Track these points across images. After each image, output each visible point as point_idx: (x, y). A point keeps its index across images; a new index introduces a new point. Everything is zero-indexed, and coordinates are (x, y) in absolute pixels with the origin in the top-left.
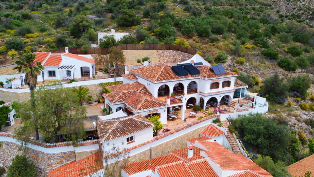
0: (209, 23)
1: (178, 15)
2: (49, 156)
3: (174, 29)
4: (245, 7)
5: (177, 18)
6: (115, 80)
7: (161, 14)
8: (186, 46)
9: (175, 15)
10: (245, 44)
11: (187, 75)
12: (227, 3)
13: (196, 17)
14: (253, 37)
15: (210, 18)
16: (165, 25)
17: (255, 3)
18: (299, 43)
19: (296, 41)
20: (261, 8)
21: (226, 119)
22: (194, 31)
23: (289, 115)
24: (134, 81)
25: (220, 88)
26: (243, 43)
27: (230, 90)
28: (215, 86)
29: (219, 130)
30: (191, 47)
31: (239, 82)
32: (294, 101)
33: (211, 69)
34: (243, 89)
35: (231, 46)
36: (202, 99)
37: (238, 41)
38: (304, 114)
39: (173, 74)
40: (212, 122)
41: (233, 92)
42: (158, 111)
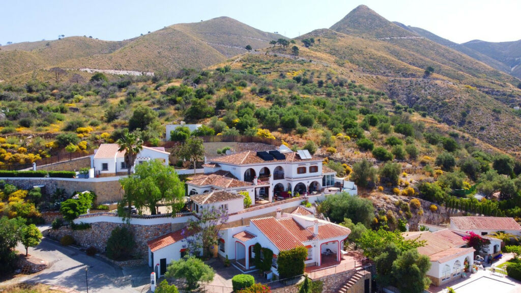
0: (297, 113)
1: (258, 105)
2: (147, 227)
3: (255, 120)
4: (348, 96)
5: (257, 108)
6: (195, 171)
7: (239, 103)
8: (270, 137)
9: (256, 105)
10: (337, 135)
11: (273, 159)
12: (323, 92)
13: (280, 107)
14: (347, 127)
15: (297, 107)
16: (244, 116)
17: (361, 91)
18: (400, 134)
19: (398, 133)
20: (371, 97)
21: (314, 202)
22: (279, 121)
23: (378, 198)
24: (218, 169)
25: (308, 173)
26: (335, 134)
27: (318, 176)
28: (302, 170)
29: (308, 211)
30: (276, 138)
31: (328, 169)
32: (385, 186)
33: (296, 154)
34: (332, 176)
35: (321, 138)
36: (290, 184)
37: (330, 132)
38: (395, 197)
39: (259, 159)
40: (301, 205)
41: (321, 178)
42: (246, 190)
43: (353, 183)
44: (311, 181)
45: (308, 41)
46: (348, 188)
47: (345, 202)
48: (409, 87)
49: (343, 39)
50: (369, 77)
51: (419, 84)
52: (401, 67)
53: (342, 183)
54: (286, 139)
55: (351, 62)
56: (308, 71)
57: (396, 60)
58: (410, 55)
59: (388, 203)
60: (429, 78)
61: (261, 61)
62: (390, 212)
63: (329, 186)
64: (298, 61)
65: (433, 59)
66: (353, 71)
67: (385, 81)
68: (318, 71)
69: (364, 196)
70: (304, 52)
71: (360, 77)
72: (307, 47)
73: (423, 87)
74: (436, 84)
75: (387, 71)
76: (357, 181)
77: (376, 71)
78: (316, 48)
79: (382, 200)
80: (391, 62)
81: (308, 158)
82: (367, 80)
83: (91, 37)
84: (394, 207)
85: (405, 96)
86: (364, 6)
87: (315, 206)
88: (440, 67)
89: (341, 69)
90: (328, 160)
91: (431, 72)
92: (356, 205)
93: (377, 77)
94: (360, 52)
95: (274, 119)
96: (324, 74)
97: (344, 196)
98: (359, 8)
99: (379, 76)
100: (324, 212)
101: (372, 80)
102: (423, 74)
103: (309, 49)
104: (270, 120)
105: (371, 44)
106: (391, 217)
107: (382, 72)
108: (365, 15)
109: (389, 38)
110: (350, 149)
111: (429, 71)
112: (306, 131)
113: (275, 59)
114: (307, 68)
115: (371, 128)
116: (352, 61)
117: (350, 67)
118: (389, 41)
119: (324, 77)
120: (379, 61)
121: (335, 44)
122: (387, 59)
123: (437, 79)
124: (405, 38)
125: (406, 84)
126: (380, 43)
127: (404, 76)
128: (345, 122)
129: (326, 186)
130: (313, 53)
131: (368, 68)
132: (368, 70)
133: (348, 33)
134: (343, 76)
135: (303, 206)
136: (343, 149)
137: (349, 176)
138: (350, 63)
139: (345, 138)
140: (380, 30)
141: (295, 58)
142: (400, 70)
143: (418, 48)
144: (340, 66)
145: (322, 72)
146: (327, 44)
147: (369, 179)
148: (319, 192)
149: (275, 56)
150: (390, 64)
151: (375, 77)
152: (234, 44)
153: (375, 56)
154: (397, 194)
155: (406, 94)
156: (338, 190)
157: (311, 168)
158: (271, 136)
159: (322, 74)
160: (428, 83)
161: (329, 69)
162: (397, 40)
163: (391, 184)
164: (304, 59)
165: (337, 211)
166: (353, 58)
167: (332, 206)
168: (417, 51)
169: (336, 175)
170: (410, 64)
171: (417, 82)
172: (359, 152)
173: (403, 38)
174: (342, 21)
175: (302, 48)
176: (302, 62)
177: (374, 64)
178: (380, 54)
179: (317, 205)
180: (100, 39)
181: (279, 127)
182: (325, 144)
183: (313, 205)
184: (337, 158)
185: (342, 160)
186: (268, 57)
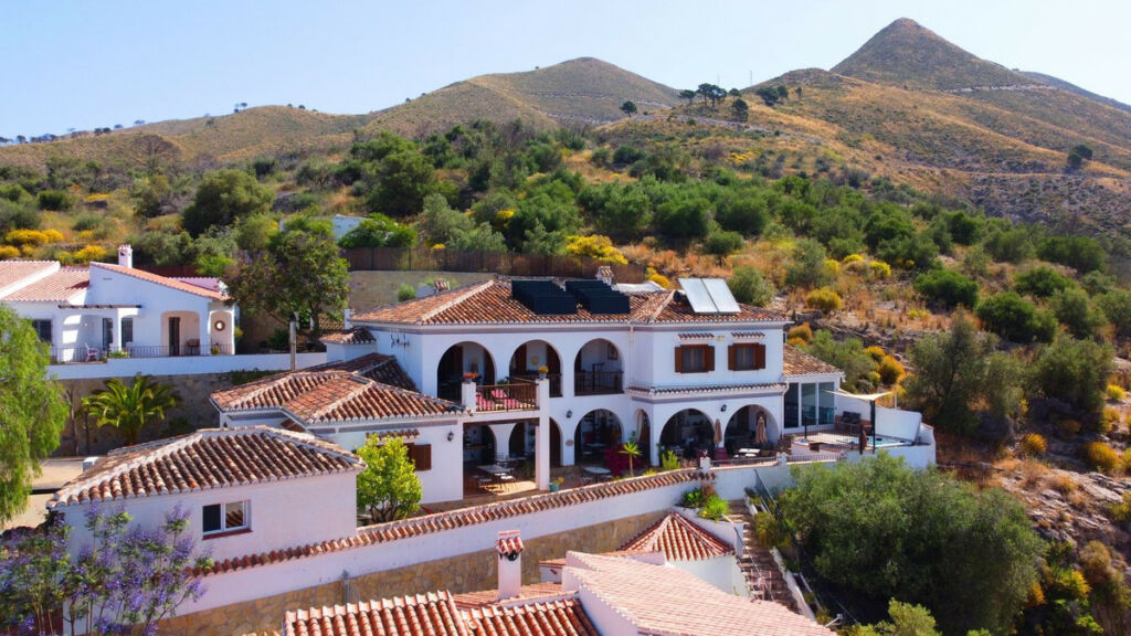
1: (595, 183)
5: (591, 189)
6: (293, 362)
8: (608, 260)
9: (592, 183)
10: (846, 259)
13: (662, 181)
14: (878, 238)
19: (1053, 261)
21: (741, 495)
22: (648, 215)
23: (1031, 484)
24: (362, 350)
25: (721, 372)
26: (841, 255)
27: (765, 385)
28: (694, 358)
29: (710, 535)
30: (630, 262)
31: (807, 359)
32: (1052, 436)
33: (678, 297)
34: (827, 386)
35: (788, 263)
36: (645, 415)
37: (820, 250)
38: (1100, 483)
39: (515, 308)
40: (676, 505)
41: (780, 394)
42: (416, 433)
43: (917, 416)
44: (734, 406)
45: (771, 93)
46: (896, 439)
47: (889, 501)
48: (1027, 194)
49: (856, 89)
50: (924, 172)
51: (1055, 188)
52: (1006, 147)
53: (866, 416)
54: (663, 266)
55: (877, 138)
56: (771, 153)
57: (992, 133)
58: (1026, 124)
59: (1078, 508)
60: (1080, 174)
61: (656, 135)
62: (1100, 553)
63: (810, 428)
64: (747, 134)
65: (1083, 132)
66: (883, 157)
67: (966, 182)
68: (795, 153)
69: (967, 473)
70: (762, 113)
71: (901, 173)
72: (769, 105)
73: (1066, 193)
74: (1102, 187)
75: (970, 158)
76: (930, 411)
77: (942, 160)
78: (791, 108)
79: (1051, 493)
80: (979, 138)
81: (724, 309)
82: (918, 179)
83: (302, 107)
84: (1110, 529)
85: (1017, 217)
86: (906, 20)
87: (747, 515)
88: (1105, 151)
89: (853, 153)
90: (809, 332)
91: (1084, 160)
92: (942, 517)
93: (943, 173)
94: (901, 115)
95: (631, 207)
96: (810, 160)
97: (878, 472)
98: (895, 26)
99: (949, 171)
100: (786, 543)
101: (932, 180)
102: (1064, 163)
103: (774, 109)
104: (617, 211)
105: (927, 100)
106: (1107, 576)
107: (958, 160)
108: (909, 41)
109: (970, 90)
110: (890, 305)
111: (1080, 156)
112: (738, 246)
113: (691, 129)
114: (767, 147)
115: (958, 249)
116: (879, 137)
117: (875, 149)
118: (969, 95)
119: (810, 166)
120: (948, 136)
121: (838, 98)
122: (969, 131)
123: (1102, 174)
124: (1010, 88)
125: (1020, 187)
126: (948, 99)
127: (1014, 169)
128: (871, 224)
129: (801, 429)
130: (784, 118)
131: (921, 151)
132: (921, 157)
133: (870, 78)
134: (859, 167)
135: (690, 513)
136: (867, 303)
137: (897, 390)
138: (874, 141)
139: (875, 269)
140: (948, 73)
141: (739, 127)
142: (1002, 154)
143: (1043, 109)
144: (850, 146)
145: (806, 155)
146: (819, 99)
147: (981, 404)
148: (768, 450)
149: (692, 123)
150: (976, 141)
151: (937, 172)
152: (606, 116)
153: (938, 125)
154: (1106, 466)
155: (1020, 213)
156: (852, 446)
157: (734, 350)
158: (611, 255)
159: (805, 159)
160: (1078, 184)
161: (821, 150)
162: (991, 92)
163: (1076, 426)
164: (760, 129)
165: (845, 544)
166: (883, 130)
167: (824, 517)
168: (1043, 117)
169: (843, 386)
170: (1027, 141)
171: (1050, 182)
172: (925, 312)
173: (1005, 88)
174: (855, 56)
175: (755, 106)
176: (756, 136)
177: (936, 142)
178: (949, 120)
179: (754, 510)
180: (320, 111)
181: (648, 234)
182: (802, 279)
183: (738, 507)
184: (845, 327)
185: (863, 332)
186: (674, 125)
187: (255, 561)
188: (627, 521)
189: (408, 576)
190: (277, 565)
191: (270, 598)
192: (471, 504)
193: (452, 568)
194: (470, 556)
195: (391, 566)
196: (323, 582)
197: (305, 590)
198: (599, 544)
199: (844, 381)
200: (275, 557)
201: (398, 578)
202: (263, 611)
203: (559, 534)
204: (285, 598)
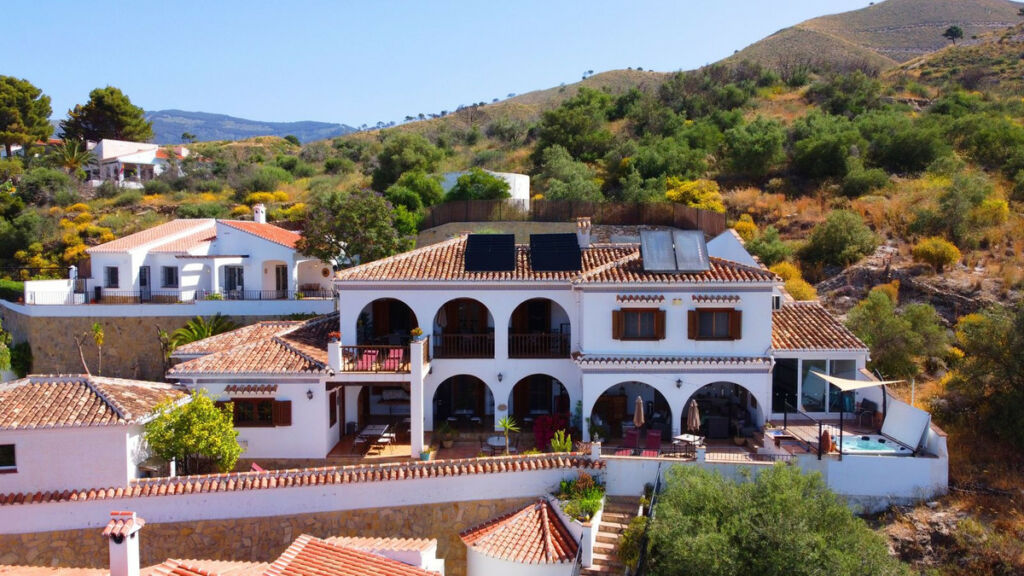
21: (636, 490)
31: (830, 330)
40: (552, 494)
41: (767, 371)
42: (274, 389)
44: (696, 382)
46: (900, 445)
53: (881, 410)
61: (981, 60)
81: (683, 266)
95: (756, 147)
157: (697, 316)
158: (708, 201)
180: (655, 71)
183: (628, 505)
184: (946, 287)
185: (969, 295)
186: (1006, 47)
187: (18, 499)
188: (479, 504)
189: (186, 531)
190: (36, 506)
191: (35, 534)
192: (333, 464)
193: (238, 530)
194: (261, 521)
195: (167, 519)
196: (91, 526)
197: (72, 532)
198: (435, 526)
199: (870, 360)
200: (39, 497)
201: (174, 532)
202: (30, 545)
203: (380, 510)
204: (51, 536)
